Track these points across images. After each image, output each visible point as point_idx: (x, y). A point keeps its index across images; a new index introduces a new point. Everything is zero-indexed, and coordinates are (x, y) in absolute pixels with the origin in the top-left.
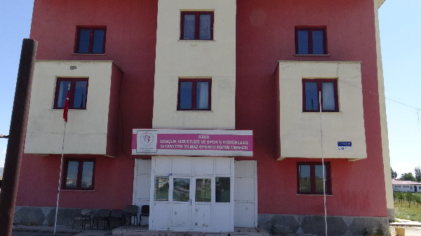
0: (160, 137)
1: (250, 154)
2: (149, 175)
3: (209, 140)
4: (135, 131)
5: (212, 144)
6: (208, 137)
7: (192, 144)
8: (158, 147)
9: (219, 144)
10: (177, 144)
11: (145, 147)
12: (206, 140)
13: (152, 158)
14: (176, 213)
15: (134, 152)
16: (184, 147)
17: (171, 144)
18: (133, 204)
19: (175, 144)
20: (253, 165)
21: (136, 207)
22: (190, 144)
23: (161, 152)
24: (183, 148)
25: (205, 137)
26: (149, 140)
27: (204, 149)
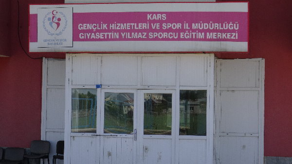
0: (78, 18)
1: (243, 46)
2: (62, 86)
3: (166, 22)
4: (34, 9)
5: (169, 30)
6: (164, 17)
7: (135, 31)
8: (76, 38)
9: (183, 30)
10: (109, 30)
11: (52, 38)
12: (161, 22)
13: (67, 56)
14: (109, 154)
15: (33, 47)
16: (120, 35)
17: (97, 31)
18: (43, 138)
19: (105, 31)
20: (256, 68)
21: (48, 143)
22: (131, 31)
23: (79, 46)
24: (121, 39)
25: (159, 16)
26: (58, 24)
27: (156, 39)
